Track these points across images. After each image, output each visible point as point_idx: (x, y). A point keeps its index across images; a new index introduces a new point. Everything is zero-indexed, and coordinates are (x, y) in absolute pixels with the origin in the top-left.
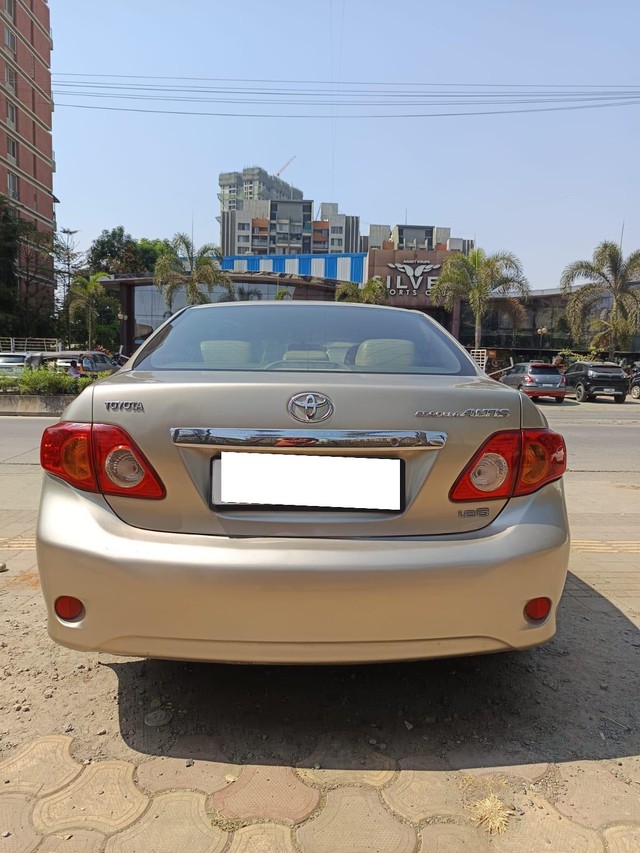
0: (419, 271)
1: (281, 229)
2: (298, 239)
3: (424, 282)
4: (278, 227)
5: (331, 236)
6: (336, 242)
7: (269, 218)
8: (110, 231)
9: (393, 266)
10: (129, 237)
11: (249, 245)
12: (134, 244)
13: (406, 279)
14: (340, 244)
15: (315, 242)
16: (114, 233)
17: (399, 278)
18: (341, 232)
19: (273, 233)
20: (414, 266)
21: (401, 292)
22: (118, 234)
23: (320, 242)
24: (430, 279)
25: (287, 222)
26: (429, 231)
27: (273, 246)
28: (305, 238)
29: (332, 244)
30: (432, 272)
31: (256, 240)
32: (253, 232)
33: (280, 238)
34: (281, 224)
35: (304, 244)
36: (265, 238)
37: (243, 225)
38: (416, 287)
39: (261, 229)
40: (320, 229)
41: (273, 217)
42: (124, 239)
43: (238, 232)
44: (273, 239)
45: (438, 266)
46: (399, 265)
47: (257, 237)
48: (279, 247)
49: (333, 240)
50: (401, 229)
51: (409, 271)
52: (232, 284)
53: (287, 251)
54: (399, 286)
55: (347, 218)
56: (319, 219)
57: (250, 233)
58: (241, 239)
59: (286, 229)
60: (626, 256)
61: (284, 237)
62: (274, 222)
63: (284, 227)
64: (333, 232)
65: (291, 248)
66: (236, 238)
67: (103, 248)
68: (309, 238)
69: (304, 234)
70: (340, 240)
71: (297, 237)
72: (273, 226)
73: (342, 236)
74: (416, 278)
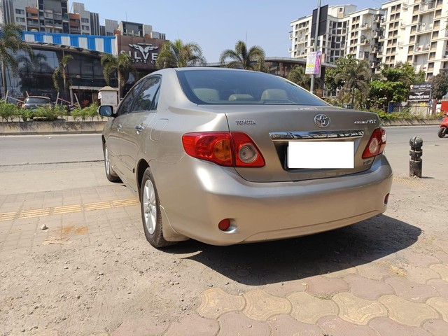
0: (147, 50)
1: (47, 16)
2: (60, 23)
3: (150, 56)
4: (45, 14)
5: (82, 24)
6: (85, 28)
7: (38, 8)
9: (131, 46)
11: (25, 24)
13: (140, 54)
14: (88, 29)
15: (71, 27)
17: (136, 53)
18: (88, 22)
19: (42, 18)
20: (144, 47)
21: (137, 61)
23: (75, 27)
24: (153, 54)
25: (51, 12)
26: (140, 26)
27: (43, 26)
28: (64, 23)
29: (83, 29)
30: (154, 51)
31: (30, 22)
32: (27, 16)
33: (47, 22)
34: (47, 13)
35: (64, 27)
36: (36, 21)
37: (20, 10)
38: (146, 58)
39: (33, 15)
40: (74, 19)
41: (41, 7)
43: (16, 15)
44: (42, 22)
45: (157, 47)
46: (135, 46)
47: (31, 20)
48: (47, 28)
49: (83, 26)
50: (124, 24)
51: (141, 49)
52: (31, 50)
53: (53, 31)
54: (136, 57)
55: (91, 14)
56: (72, 12)
57: (25, 16)
58: (19, 19)
59: (51, 17)
60: (248, 49)
61: (50, 22)
62: (42, 11)
63: (49, 15)
64: (83, 22)
65: (55, 29)
66: (15, 19)
68: (67, 23)
69: (64, 21)
70: (88, 27)
71: (59, 22)
72: (41, 14)
73: (89, 25)
74: (145, 54)
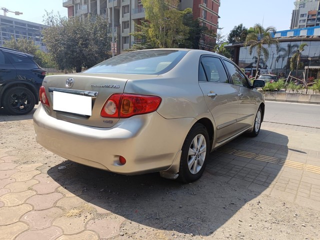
7: (317, 10)
8: (237, 26)
10: (244, 27)
11: (305, 24)
12: (246, 30)
16: (239, 27)
19: (319, 16)
22: (240, 27)
27: (318, 22)
32: (308, 17)
36: (314, 19)
37: (303, 15)
39: (313, 15)
42: (242, 28)
43: (300, 19)
44: (319, 19)
47: (310, 20)
57: (306, 18)
58: (301, 21)
66: (299, 21)
67: (234, 33)
72: (319, 13)
